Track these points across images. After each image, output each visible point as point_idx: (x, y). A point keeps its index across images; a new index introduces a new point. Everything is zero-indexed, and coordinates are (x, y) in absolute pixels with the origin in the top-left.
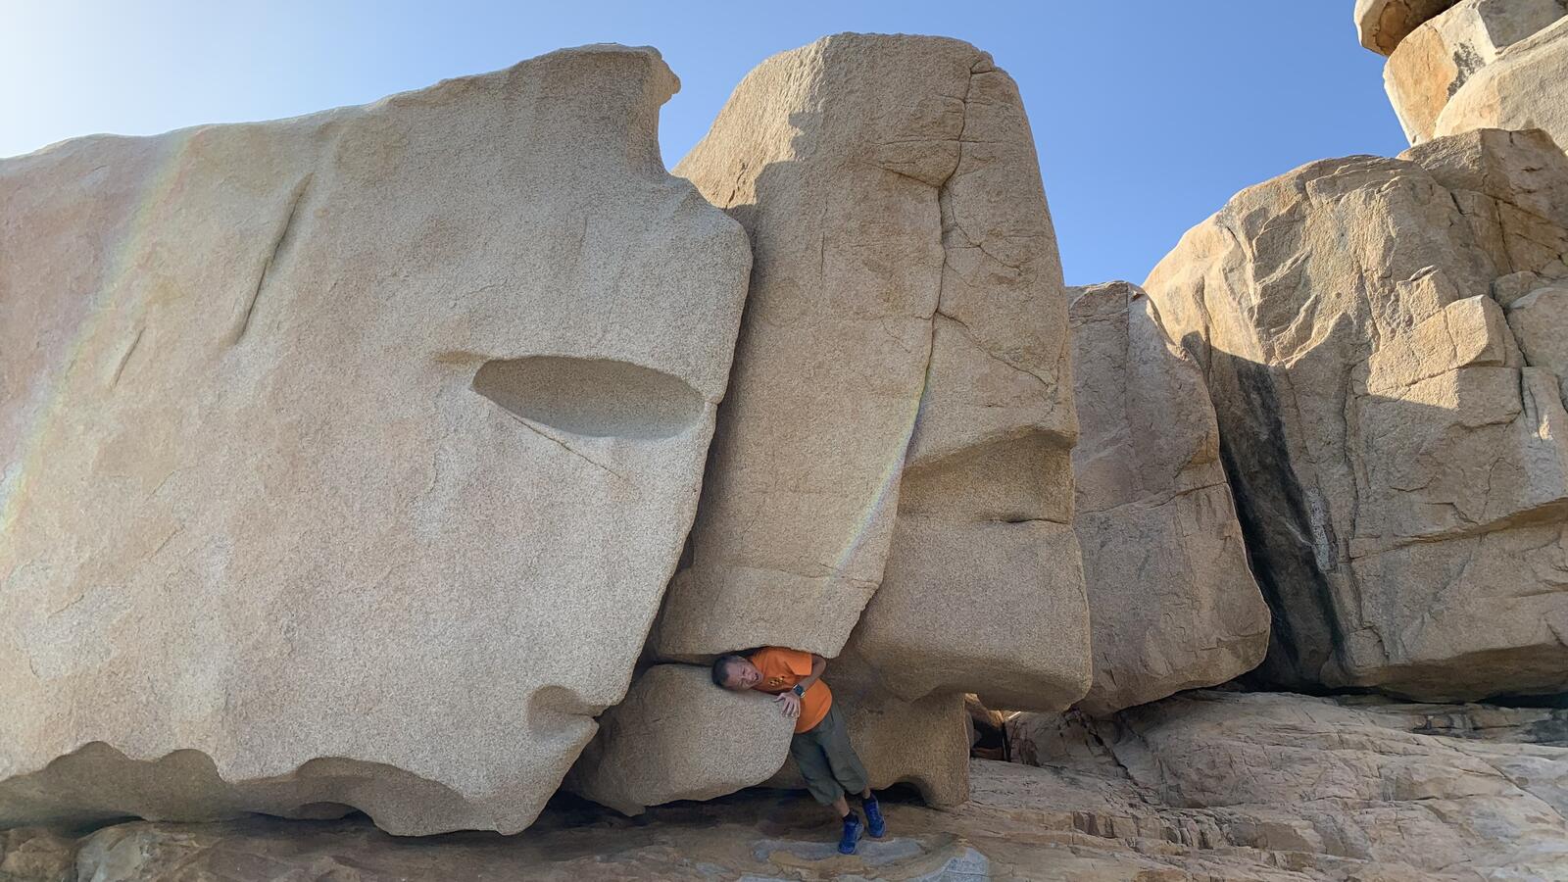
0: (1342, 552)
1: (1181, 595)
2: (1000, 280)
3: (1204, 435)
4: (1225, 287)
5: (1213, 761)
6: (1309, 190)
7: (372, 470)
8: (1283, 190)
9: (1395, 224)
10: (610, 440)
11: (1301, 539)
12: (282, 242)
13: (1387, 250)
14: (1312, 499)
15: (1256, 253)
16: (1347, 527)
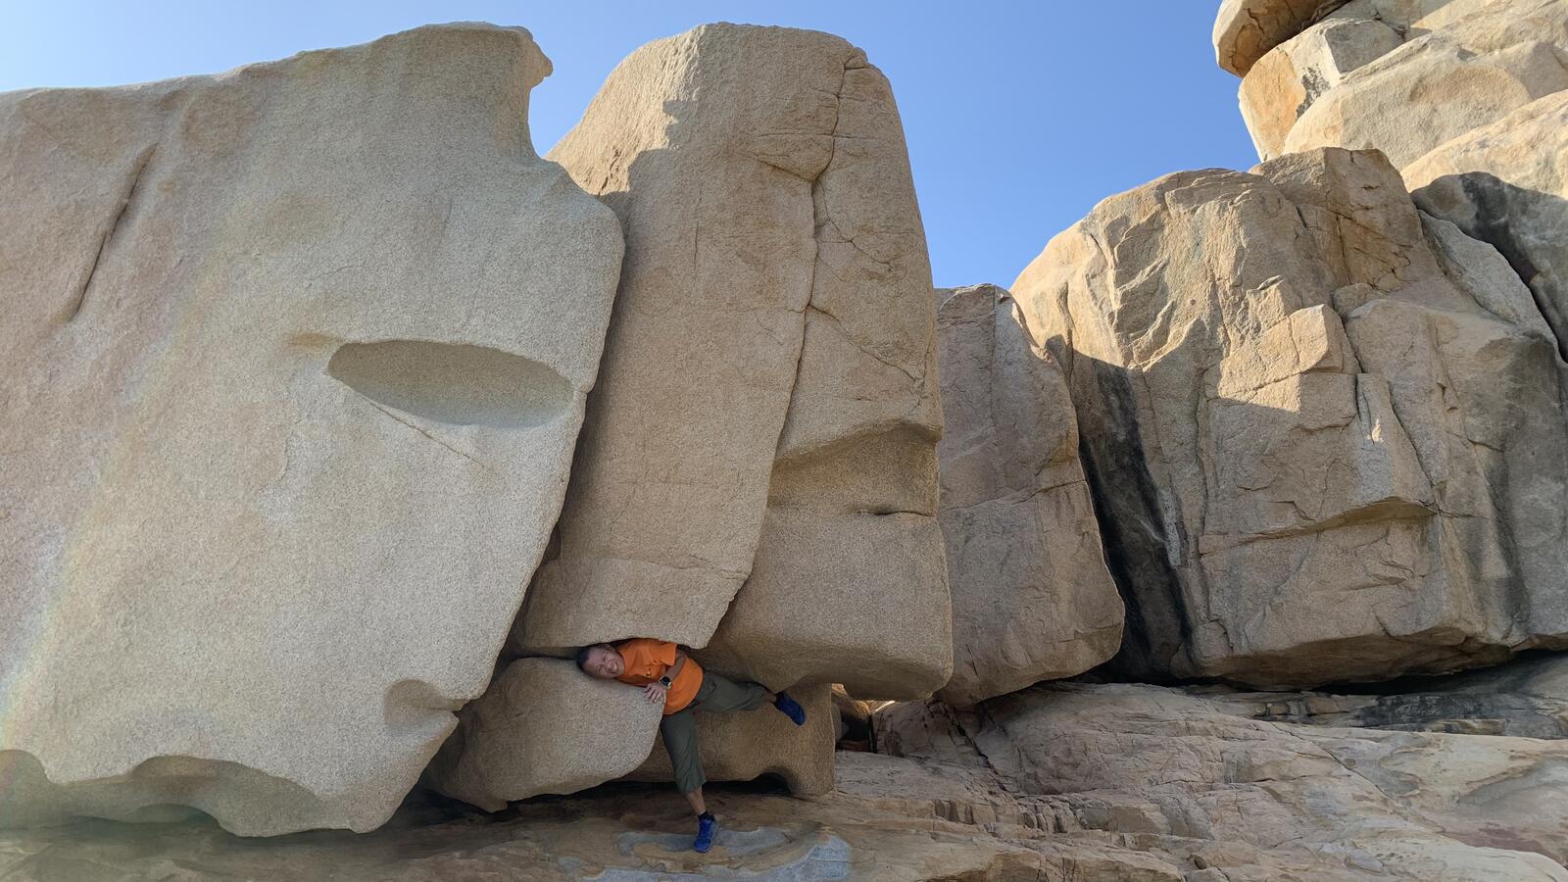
0: (1192, 549)
1: (1041, 589)
2: (871, 276)
3: (1065, 435)
4: (1088, 292)
5: (1069, 750)
6: (1168, 200)
7: (220, 456)
8: (1143, 199)
9: (1246, 234)
10: (474, 429)
11: (1155, 536)
12: (122, 215)
13: (1238, 260)
14: (1165, 498)
15: (1117, 260)
16: (1197, 524)
